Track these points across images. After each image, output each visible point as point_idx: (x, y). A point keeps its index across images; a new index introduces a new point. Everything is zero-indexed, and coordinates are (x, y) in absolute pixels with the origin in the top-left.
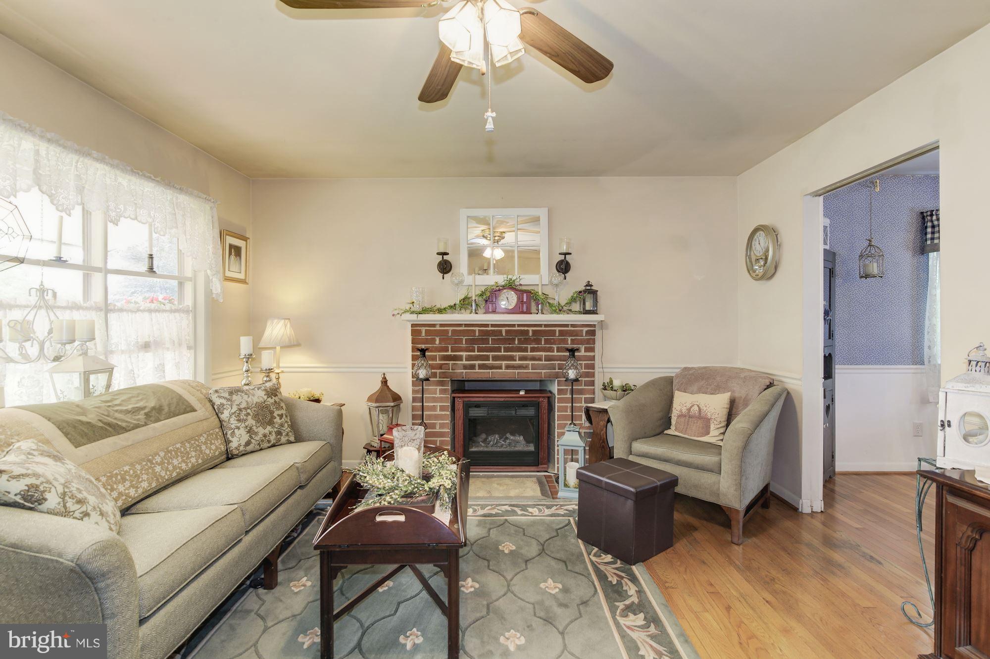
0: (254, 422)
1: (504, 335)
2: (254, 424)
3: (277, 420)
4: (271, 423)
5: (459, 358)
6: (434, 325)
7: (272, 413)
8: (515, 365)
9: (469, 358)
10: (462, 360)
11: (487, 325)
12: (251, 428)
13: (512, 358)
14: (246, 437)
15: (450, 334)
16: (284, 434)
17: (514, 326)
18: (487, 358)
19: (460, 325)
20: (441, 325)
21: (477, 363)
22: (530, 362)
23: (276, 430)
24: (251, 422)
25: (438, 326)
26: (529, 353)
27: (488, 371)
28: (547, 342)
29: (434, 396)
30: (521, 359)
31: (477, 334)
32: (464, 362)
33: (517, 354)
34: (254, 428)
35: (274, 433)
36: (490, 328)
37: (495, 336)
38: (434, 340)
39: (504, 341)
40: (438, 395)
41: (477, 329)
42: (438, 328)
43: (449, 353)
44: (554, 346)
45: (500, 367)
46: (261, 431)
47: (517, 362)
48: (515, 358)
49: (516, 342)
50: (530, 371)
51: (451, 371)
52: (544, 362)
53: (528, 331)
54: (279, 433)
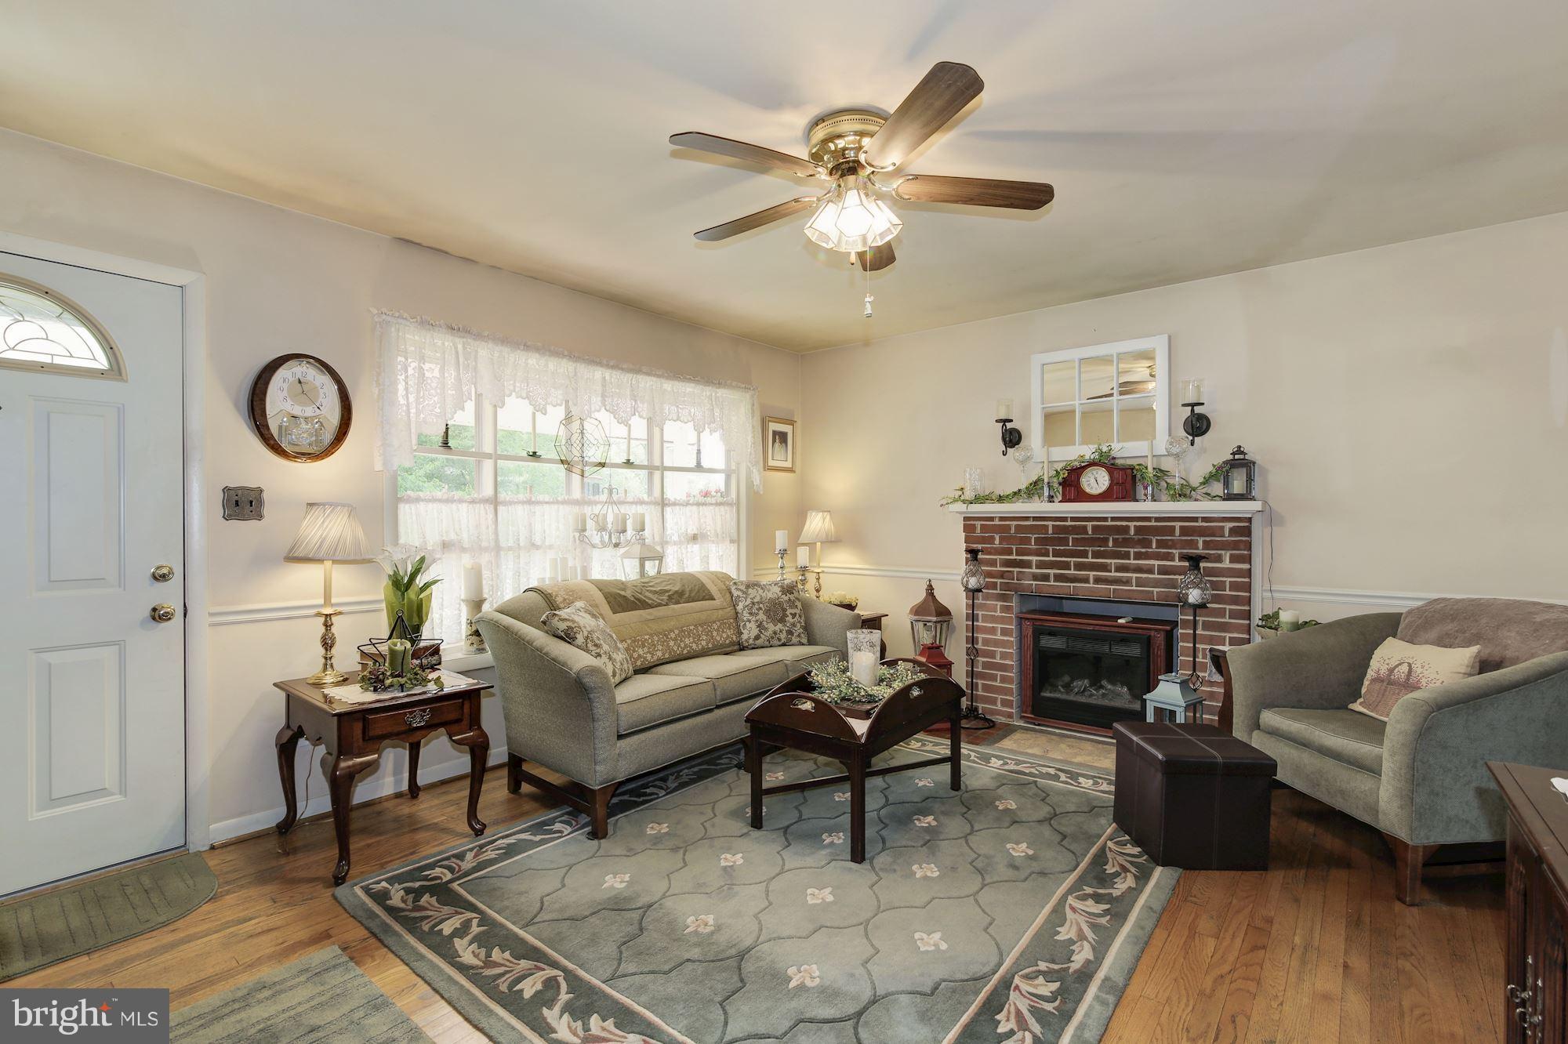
0: (765, 618)
1: (1090, 533)
2: (765, 619)
3: (789, 619)
4: (782, 620)
5: (1028, 564)
6: (992, 519)
7: (784, 610)
8: (1110, 579)
9: (1040, 565)
10: (1031, 567)
11: (1064, 519)
12: (761, 623)
13: (1104, 568)
14: (755, 632)
15: (1013, 531)
16: (795, 634)
17: (1105, 519)
18: (1066, 566)
19: (1027, 519)
20: (1002, 519)
21: (1052, 572)
22: (1135, 575)
23: (787, 628)
24: (762, 616)
25: (997, 520)
26: (1132, 562)
27: (1069, 584)
28: (1160, 544)
29: (993, 613)
30: (1119, 569)
31: (1050, 531)
32: (1034, 570)
33: (1113, 561)
34: (765, 623)
35: (784, 632)
36: (1069, 523)
37: (1077, 534)
38: (993, 538)
39: (1091, 542)
40: (998, 614)
41: (1050, 523)
42: (997, 522)
43: (1014, 557)
44: (1174, 551)
45: (1086, 580)
46: (771, 627)
47: (1113, 574)
48: (1109, 568)
49: (1111, 544)
50: (1134, 588)
51: (1015, 581)
52: (1156, 576)
53: (1128, 527)
54: (790, 633)
